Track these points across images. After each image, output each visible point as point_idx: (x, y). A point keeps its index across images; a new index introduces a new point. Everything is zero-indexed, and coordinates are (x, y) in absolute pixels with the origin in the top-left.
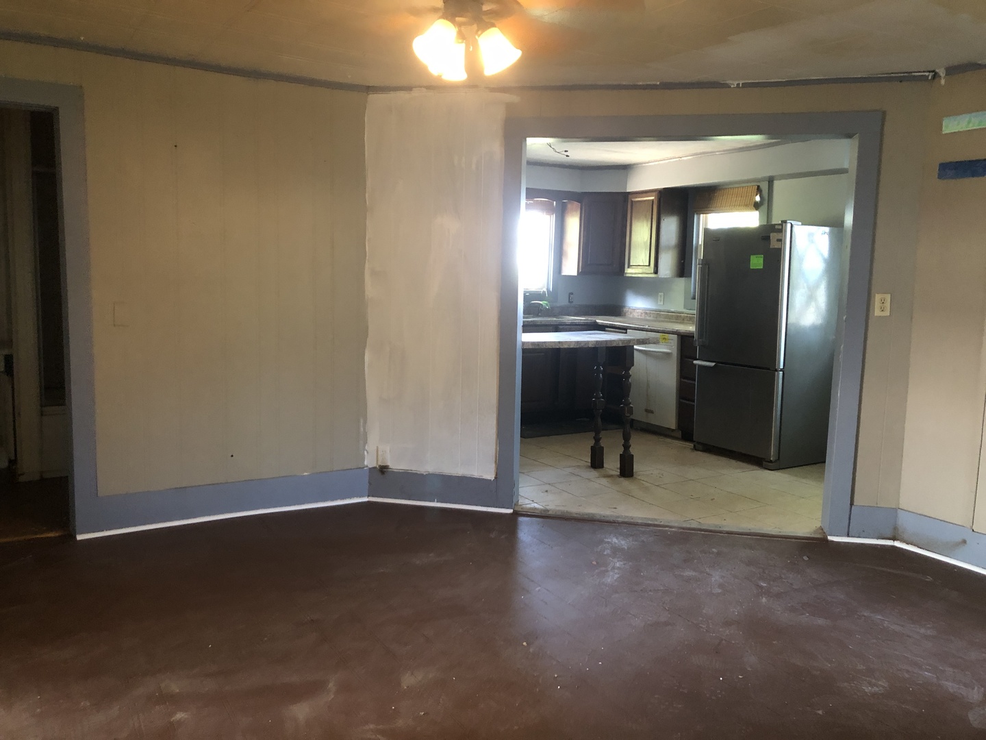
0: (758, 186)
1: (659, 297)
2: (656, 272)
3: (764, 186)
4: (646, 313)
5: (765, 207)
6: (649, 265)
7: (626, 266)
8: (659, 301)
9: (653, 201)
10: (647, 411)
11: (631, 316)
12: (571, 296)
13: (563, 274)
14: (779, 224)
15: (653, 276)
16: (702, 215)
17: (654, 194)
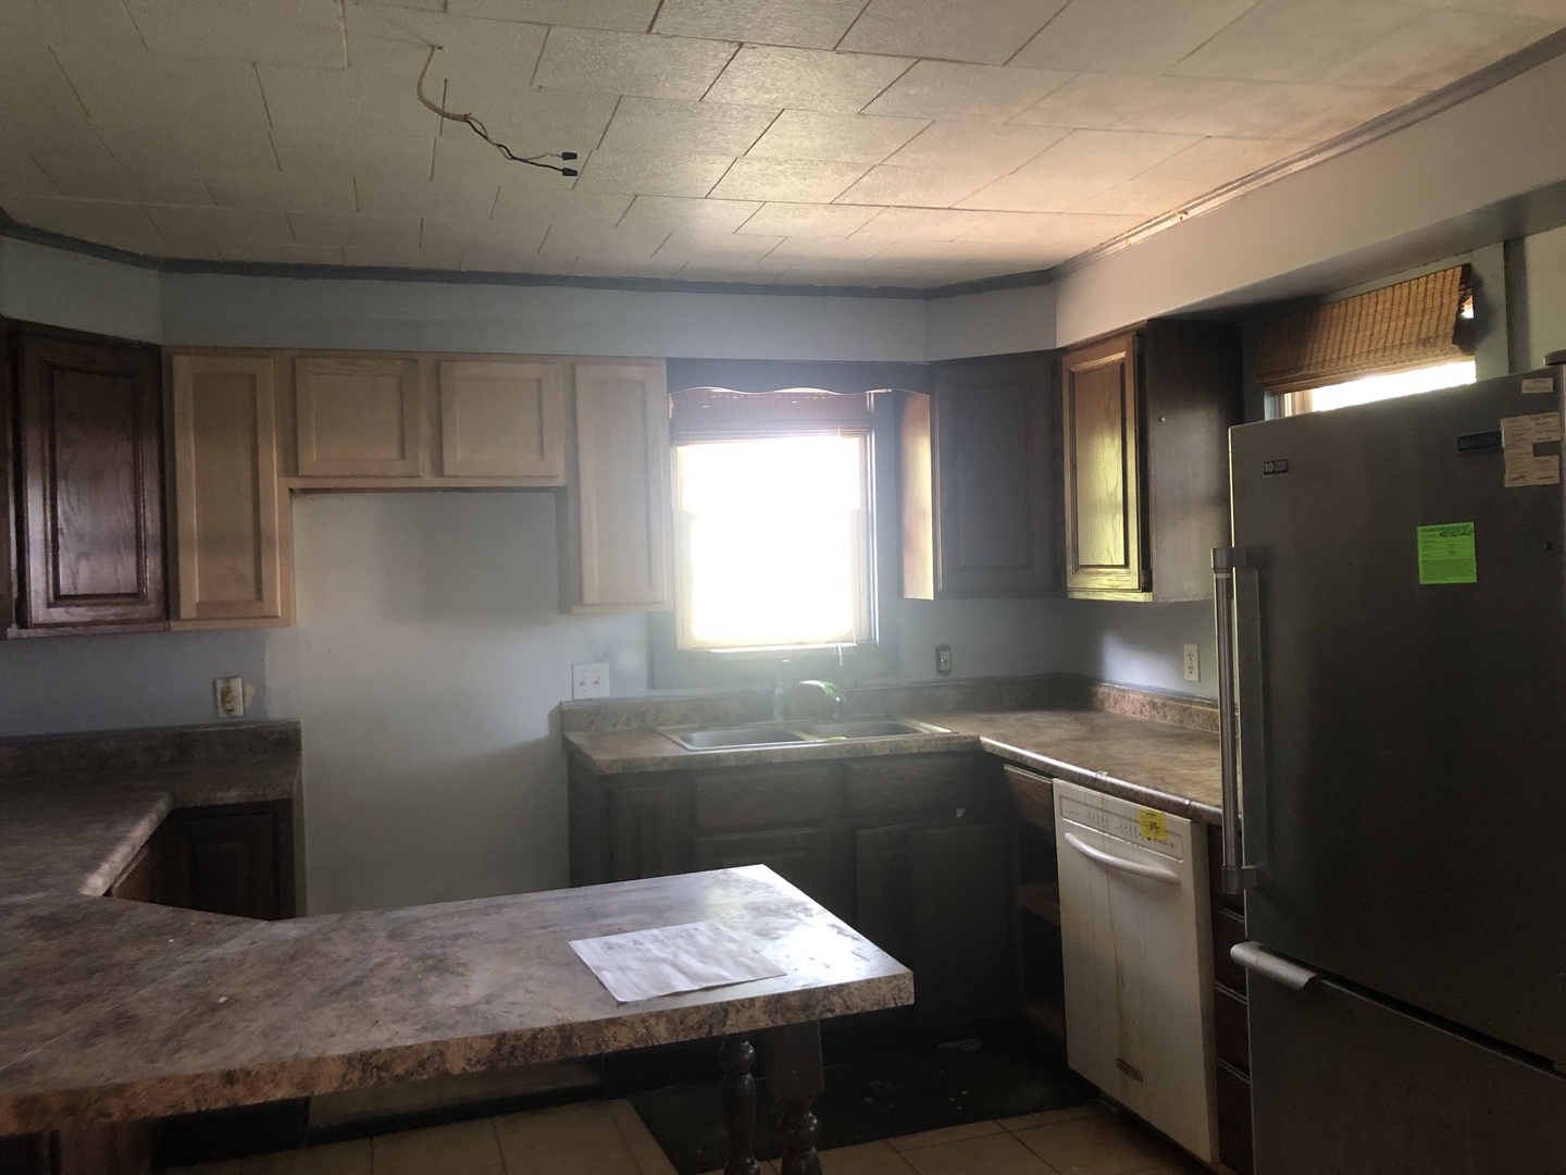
0: (1467, 269)
1: (1186, 659)
2: (1146, 585)
3: (1489, 263)
4: (1154, 705)
5: (1498, 339)
6: (1126, 565)
7: (1070, 567)
8: (1187, 671)
9: (1122, 364)
10: (1123, 1065)
11: (1116, 711)
12: (945, 655)
13: (909, 595)
14: (1540, 374)
15: (1141, 597)
16: (1288, 397)
17: (1124, 341)
